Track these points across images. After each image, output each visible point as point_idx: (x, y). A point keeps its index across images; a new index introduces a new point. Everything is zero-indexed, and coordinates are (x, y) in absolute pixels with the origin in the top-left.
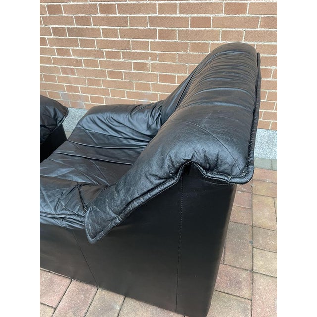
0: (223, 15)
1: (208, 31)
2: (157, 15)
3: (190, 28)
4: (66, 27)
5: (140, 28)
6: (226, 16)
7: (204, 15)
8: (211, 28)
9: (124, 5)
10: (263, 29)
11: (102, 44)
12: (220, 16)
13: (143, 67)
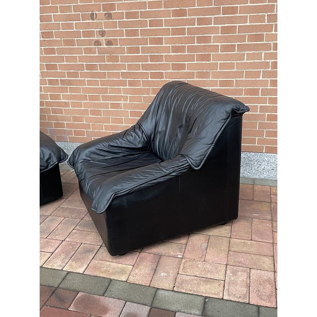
0: (171, 71)
1: (162, 81)
2: (127, 71)
3: (150, 79)
4: (59, 79)
5: (115, 79)
6: (173, 71)
7: (158, 71)
8: (164, 79)
9: (104, 64)
10: (198, 79)
11: (86, 90)
12: (169, 71)
13: (117, 106)
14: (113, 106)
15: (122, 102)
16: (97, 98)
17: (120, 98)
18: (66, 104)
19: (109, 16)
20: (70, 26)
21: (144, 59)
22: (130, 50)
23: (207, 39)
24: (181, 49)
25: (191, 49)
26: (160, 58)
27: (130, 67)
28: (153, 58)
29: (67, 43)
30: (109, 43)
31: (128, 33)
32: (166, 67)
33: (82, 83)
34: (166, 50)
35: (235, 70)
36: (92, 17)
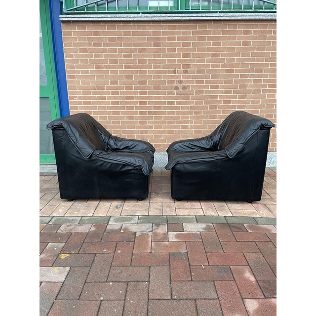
14: (183, 127)
15: (189, 124)
16: (172, 122)
17: (188, 122)
18: (151, 127)
19: (186, 72)
20: (159, 77)
21: (206, 97)
22: (198, 93)
23: (245, 86)
24: (230, 92)
25: (235, 92)
26: (216, 97)
27: (196, 103)
28: (211, 97)
29: (156, 88)
30: (184, 88)
31: (197, 82)
32: (219, 102)
33: (164, 113)
34: (220, 92)
35: (260, 104)
36: (175, 72)
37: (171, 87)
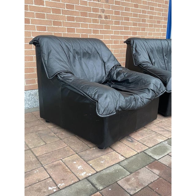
37: (96, 16)
